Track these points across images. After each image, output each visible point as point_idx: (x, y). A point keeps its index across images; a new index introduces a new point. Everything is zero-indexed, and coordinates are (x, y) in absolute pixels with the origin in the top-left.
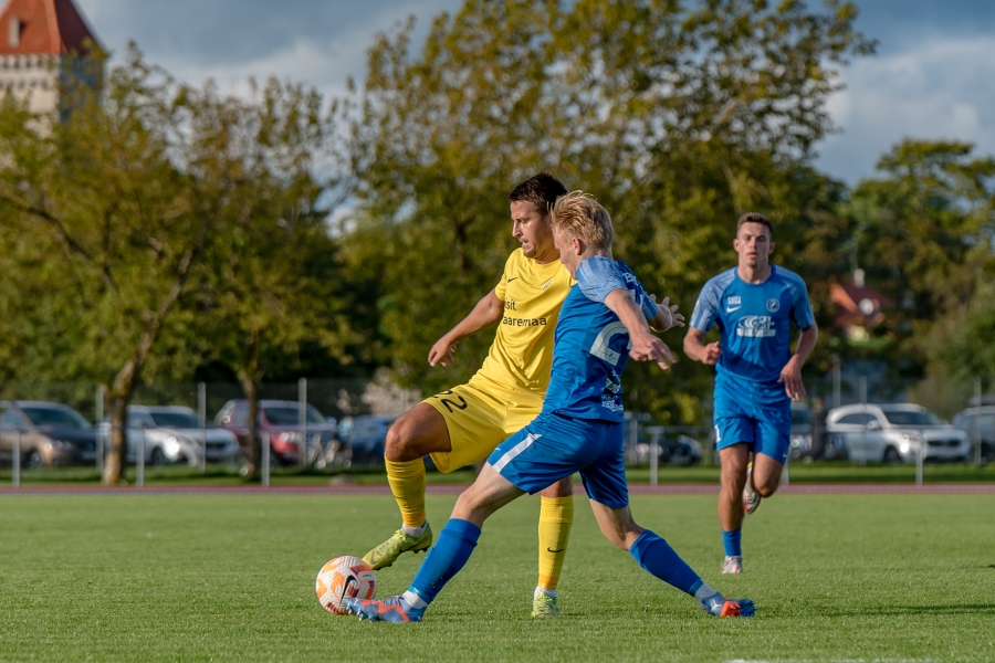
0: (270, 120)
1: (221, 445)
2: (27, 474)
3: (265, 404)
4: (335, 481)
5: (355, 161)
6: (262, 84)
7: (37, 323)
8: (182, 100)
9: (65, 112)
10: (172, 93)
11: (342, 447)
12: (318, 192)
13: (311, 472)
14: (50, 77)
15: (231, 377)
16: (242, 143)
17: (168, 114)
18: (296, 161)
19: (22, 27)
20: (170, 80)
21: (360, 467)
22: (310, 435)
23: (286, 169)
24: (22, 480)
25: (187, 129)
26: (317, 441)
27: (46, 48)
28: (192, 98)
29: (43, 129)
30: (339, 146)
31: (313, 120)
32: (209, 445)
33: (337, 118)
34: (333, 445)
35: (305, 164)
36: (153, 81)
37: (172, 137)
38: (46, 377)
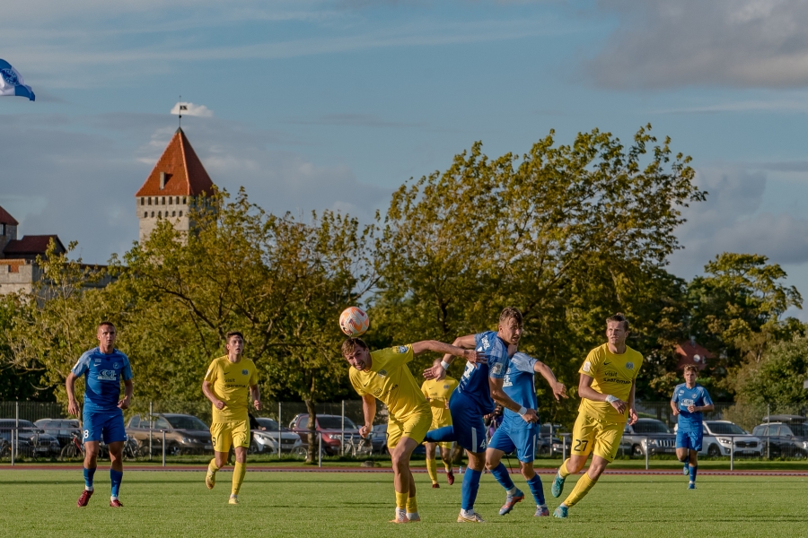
0: (325, 237)
1: (291, 441)
2: (170, 459)
3: (318, 416)
4: (363, 464)
5: (377, 265)
6: (320, 215)
7: (177, 363)
8: (270, 225)
9: (195, 231)
10: (264, 220)
11: (367, 443)
12: (354, 282)
13: (348, 459)
14: (185, 208)
15: (298, 399)
16: (306, 254)
17: (261, 234)
18: (341, 264)
19: (167, 177)
20: (263, 212)
21: (378, 456)
22: (347, 435)
23: (334, 268)
24: (166, 462)
25: (272, 242)
26: (351, 440)
27: (182, 191)
28: (277, 223)
29: (184, 241)
30: (368, 255)
31: (353, 239)
32: (283, 441)
33: (367, 237)
34: (362, 442)
35: (346, 265)
36: (252, 213)
37: (262, 248)
38: (181, 397)
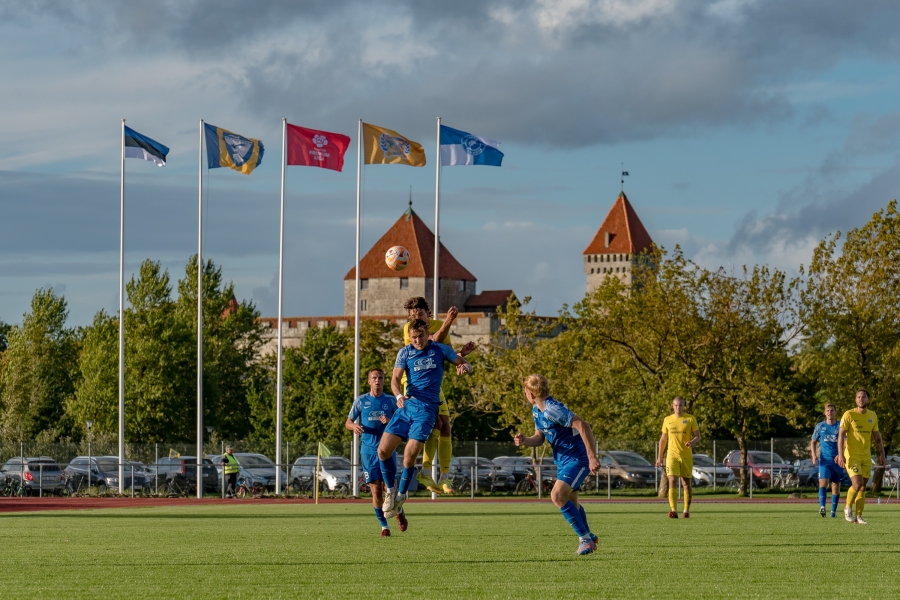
0: (754, 290)
1: (725, 475)
2: (615, 492)
3: (749, 452)
4: (790, 496)
5: (802, 314)
6: (751, 270)
7: (621, 405)
8: (704, 279)
9: (638, 286)
10: (699, 275)
11: (794, 477)
12: (781, 331)
13: (777, 491)
14: (628, 265)
15: (731, 437)
16: (737, 304)
17: (696, 287)
18: (769, 315)
19: (612, 237)
20: (698, 268)
21: (804, 488)
22: (776, 470)
23: (763, 318)
24: (611, 495)
25: (706, 295)
26: (780, 474)
27: (625, 249)
28: (710, 277)
29: (626, 294)
30: (793, 305)
31: (780, 291)
32: (718, 475)
33: (793, 290)
34: (789, 476)
35: (774, 316)
36: (688, 268)
37: (698, 300)
38: (626, 436)
